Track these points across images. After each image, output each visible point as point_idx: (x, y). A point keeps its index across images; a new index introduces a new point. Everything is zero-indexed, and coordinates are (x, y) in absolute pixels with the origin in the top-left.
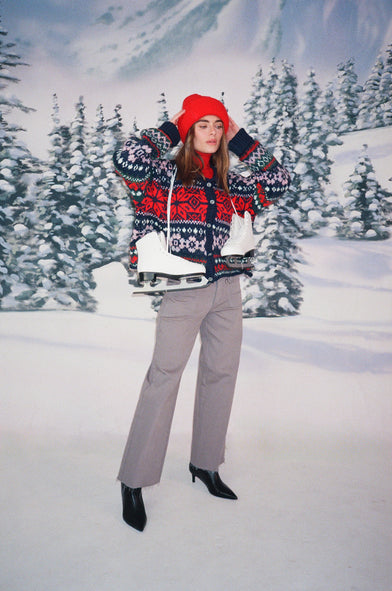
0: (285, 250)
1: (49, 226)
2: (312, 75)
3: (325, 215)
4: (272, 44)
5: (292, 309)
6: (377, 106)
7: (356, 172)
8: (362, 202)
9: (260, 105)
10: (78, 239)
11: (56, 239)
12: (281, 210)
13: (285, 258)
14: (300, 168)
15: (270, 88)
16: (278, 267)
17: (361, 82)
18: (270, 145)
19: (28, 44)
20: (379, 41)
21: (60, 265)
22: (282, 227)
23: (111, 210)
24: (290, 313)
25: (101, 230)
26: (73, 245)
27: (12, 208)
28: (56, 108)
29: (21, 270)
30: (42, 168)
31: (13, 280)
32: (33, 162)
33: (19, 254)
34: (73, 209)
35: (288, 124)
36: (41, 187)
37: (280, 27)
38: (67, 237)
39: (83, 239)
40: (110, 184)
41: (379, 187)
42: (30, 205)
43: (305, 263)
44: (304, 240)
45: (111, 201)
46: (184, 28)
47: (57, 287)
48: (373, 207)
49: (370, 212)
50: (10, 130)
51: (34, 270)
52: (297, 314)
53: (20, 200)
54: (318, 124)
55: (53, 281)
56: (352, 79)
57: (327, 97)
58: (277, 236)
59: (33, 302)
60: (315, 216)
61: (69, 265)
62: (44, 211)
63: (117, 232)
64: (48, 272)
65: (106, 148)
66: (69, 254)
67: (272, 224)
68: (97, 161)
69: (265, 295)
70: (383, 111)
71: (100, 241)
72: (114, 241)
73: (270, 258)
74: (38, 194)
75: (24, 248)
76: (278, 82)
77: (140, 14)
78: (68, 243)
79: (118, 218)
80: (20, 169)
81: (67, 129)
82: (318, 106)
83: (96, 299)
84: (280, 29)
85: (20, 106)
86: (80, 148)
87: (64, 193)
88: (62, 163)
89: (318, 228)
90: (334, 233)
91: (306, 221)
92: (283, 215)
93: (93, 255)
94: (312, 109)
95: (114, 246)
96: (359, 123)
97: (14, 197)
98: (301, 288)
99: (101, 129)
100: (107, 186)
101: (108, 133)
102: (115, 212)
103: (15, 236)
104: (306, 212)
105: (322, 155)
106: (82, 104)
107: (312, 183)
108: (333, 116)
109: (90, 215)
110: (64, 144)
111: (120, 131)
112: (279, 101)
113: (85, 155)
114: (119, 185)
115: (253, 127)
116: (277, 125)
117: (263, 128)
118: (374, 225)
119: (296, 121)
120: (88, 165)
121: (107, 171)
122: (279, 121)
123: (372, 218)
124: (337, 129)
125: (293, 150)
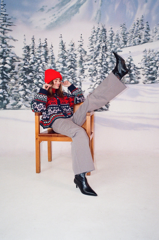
1: (22, 80)
2: (111, 28)
4: (98, 18)
5: (106, 108)
6: (133, 39)
7: (127, 61)
9: (94, 38)
10: (32, 84)
11: (25, 84)
12: (102, 74)
14: (108, 60)
15: (97, 33)
17: (128, 31)
18: (98, 52)
19: (15, 19)
20: (134, 17)
21: (26, 93)
22: (102, 80)
24: (106, 110)
25: (40, 81)
26: (31, 86)
27: (10, 74)
28: (25, 39)
29: (13, 95)
30: (20, 60)
31: (10, 98)
32: (17, 58)
33: (12, 89)
34: (31, 74)
35: (104, 45)
36: (20, 66)
37: (100, 12)
38: (28, 83)
39: (34, 84)
40: (43, 65)
41: (135, 66)
42: (16, 73)
46: (68, 13)
47: (25, 101)
48: (133, 73)
49: (132, 75)
50: (9, 47)
51: (17, 95)
52: (108, 110)
53: (13, 71)
54: (114, 45)
55: (24, 99)
56: (125, 30)
57: (116, 35)
59: (17, 106)
61: (30, 93)
62: (21, 75)
64: (22, 96)
65: (42, 53)
66: (29, 89)
67: (99, 79)
68: (39, 57)
70: (136, 40)
71: (40, 85)
74: (19, 69)
75: (14, 87)
76: (100, 31)
77: (53, 8)
78: (29, 85)
80: (13, 60)
81: (29, 46)
82: (114, 39)
84: (100, 13)
85: (12, 39)
86: (33, 53)
87: (27, 69)
88: (27, 58)
92: (103, 76)
93: (38, 90)
94: (112, 40)
96: (128, 44)
97: (10, 70)
99: (40, 47)
100: (42, 66)
101: (43, 48)
103: (11, 83)
106: (34, 38)
107: (112, 65)
108: (119, 42)
109: (36, 76)
110: (28, 52)
111: (47, 47)
112: (100, 37)
113: (35, 56)
114: (46, 66)
115: (92, 46)
116: (100, 45)
117: (95, 46)
118: (134, 79)
119: (106, 44)
120: (36, 59)
121: (42, 61)
122: (101, 44)
123: (133, 76)
124: (120, 46)
125: (105, 54)
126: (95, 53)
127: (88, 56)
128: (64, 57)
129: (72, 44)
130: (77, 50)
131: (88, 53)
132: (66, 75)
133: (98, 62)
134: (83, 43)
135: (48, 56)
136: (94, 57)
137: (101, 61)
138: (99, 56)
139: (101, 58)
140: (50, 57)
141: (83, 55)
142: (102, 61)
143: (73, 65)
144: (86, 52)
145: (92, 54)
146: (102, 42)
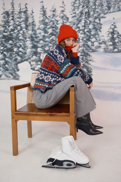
0: (86, 57)
1: (2, 48)
3: (100, 44)
7: (111, 28)
8: (113, 39)
9: (76, 3)
11: (5, 53)
12: (84, 42)
13: (86, 59)
14: (91, 27)
16: (84, 63)
18: (80, 18)
21: (6, 62)
22: (85, 48)
23: (24, 42)
25: (21, 49)
26: (11, 55)
28: (4, 4)
34: (10, 42)
35: (87, 10)
38: (9, 52)
41: (118, 33)
43: (93, 61)
44: (93, 53)
45: (24, 39)
47: (6, 71)
48: (116, 41)
49: (115, 42)
54: (97, 10)
55: (4, 68)
58: (83, 51)
60: (96, 44)
61: (10, 62)
63: (26, 50)
64: (2, 65)
65: (22, 19)
66: (9, 58)
67: (81, 47)
68: (19, 24)
71: (20, 53)
72: (25, 53)
73: (81, 59)
78: (9, 54)
79: (27, 45)
81: (8, 12)
82: (97, 4)
83: (19, 75)
86: (13, 19)
87: (7, 36)
88: (7, 25)
89: (97, 48)
90: (103, 50)
91: (93, 46)
92: (85, 44)
93: (18, 59)
94: (95, 5)
95: (25, 55)
96: (112, 10)
98: (92, 71)
99: (20, 12)
100: (22, 33)
101: (23, 14)
102: (26, 43)
104: (93, 43)
105: (99, 22)
106: (13, 3)
107: (95, 32)
108: (102, 7)
109: (17, 44)
110: (7, 18)
111: (27, 13)
112: (83, 2)
113: (15, 22)
114: (27, 33)
115: (75, 11)
116: (83, 11)
117: (78, 12)
118: (117, 47)
119: (89, 9)
120: (16, 26)
121: (23, 28)
122: (83, 9)
123: (116, 45)
124: (104, 12)
125: (88, 20)
126: (77, 19)
127: (70, 22)
128: (45, 24)
129: (54, 9)
130: (59, 16)
131: (71, 20)
132: (47, 43)
133: (81, 29)
134: (65, 9)
135: (29, 22)
136: (76, 23)
137: (83, 28)
138: (81, 23)
139: (83, 25)
140: (31, 24)
141: (65, 21)
142: (85, 28)
143: (55, 32)
144: (68, 18)
145: (75, 20)
146: (85, 8)
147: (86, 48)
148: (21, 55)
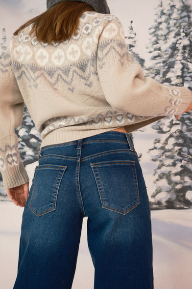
0: (189, 147)
9: (162, 29)
13: (189, 154)
15: (170, 15)
16: (184, 162)
18: (172, 60)
22: (185, 127)
25: (34, 132)
28: (4, 38)
35: (186, 42)
39: (20, 140)
58: (181, 135)
67: (177, 124)
69: (173, 188)
71: (33, 140)
73: (176, 154)
76: (175, 10)
93: (27, 153)
112: (177, 25)
115: (157, 46)
116: (176, 43)
117: (165, 46)
122: (178, 40)
126: (164, 62)
127: (147, 70)
131: (149, 63)
133: (173, 83)
134: (135, 42)
136: (163, 70)
137: (179, 81)
138: (174, 70)
139: (179, 73)
144: (142, 62)
145: (159, 64)
146: (181, 37)
147: (188, 126)
148: (35, 146)
